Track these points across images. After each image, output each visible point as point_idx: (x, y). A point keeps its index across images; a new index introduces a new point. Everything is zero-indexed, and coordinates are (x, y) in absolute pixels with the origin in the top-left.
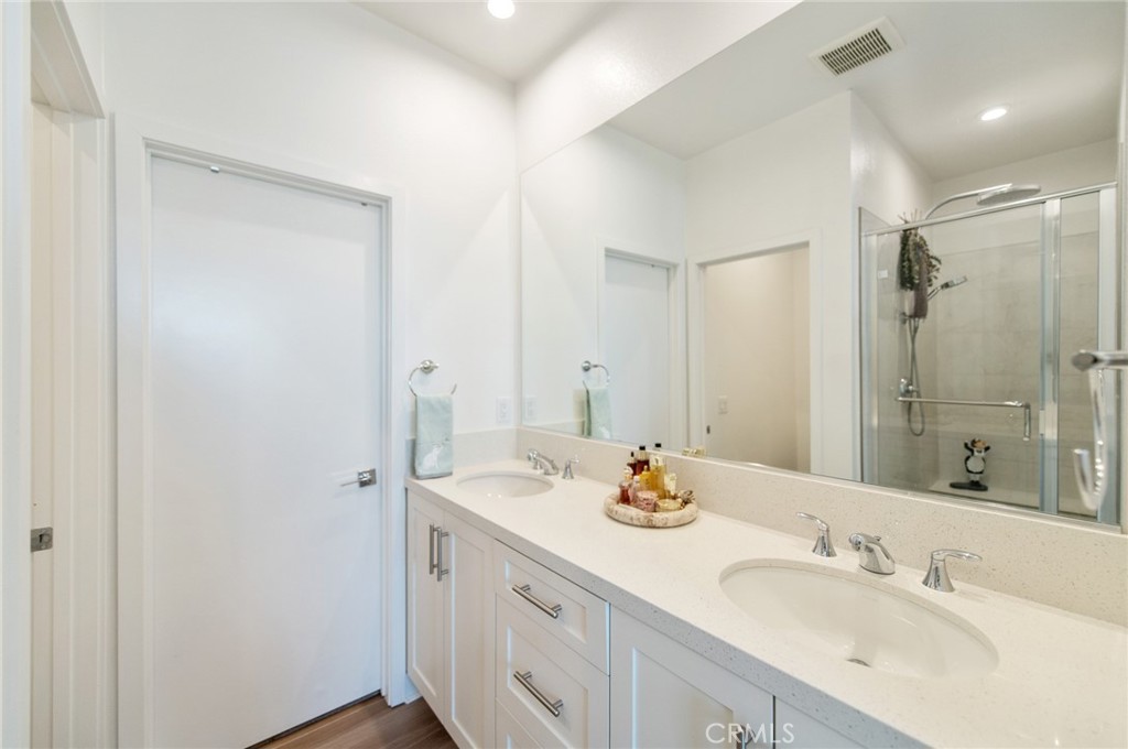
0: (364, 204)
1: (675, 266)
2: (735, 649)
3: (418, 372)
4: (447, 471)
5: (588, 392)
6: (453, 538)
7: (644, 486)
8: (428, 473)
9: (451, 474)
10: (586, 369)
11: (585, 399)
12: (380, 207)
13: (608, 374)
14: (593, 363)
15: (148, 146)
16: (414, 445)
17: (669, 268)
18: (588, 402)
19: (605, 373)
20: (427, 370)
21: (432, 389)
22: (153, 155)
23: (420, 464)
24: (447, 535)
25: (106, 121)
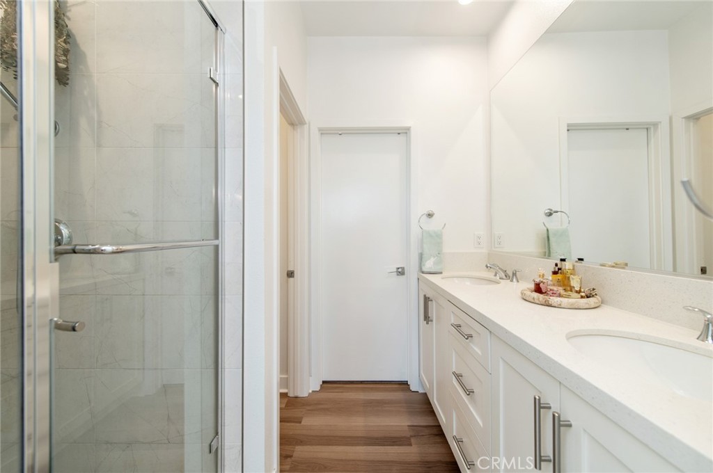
0: (399, 134)
1: (656, 125)
2: (540, 352)
3: (425, 216)
4: (440, 271)
5: (548, 230)
6: (434, 302)
7: (556, 283)
8: (428, 270)
9: (441, 273)
10: (550, 214)
11: (546, 236)
12: (406, 133)
13: (568, 217)
14: (554, 210)
15: (319, 130)
16: (421, 257)
17: (648, 128)
18: (548, 237)
19: (566, 217)
20: (430, 215)
21: (433, 226)
22: (322, 134)
23: (424, 265)
24: (432, 301)
25: (307, 125)
